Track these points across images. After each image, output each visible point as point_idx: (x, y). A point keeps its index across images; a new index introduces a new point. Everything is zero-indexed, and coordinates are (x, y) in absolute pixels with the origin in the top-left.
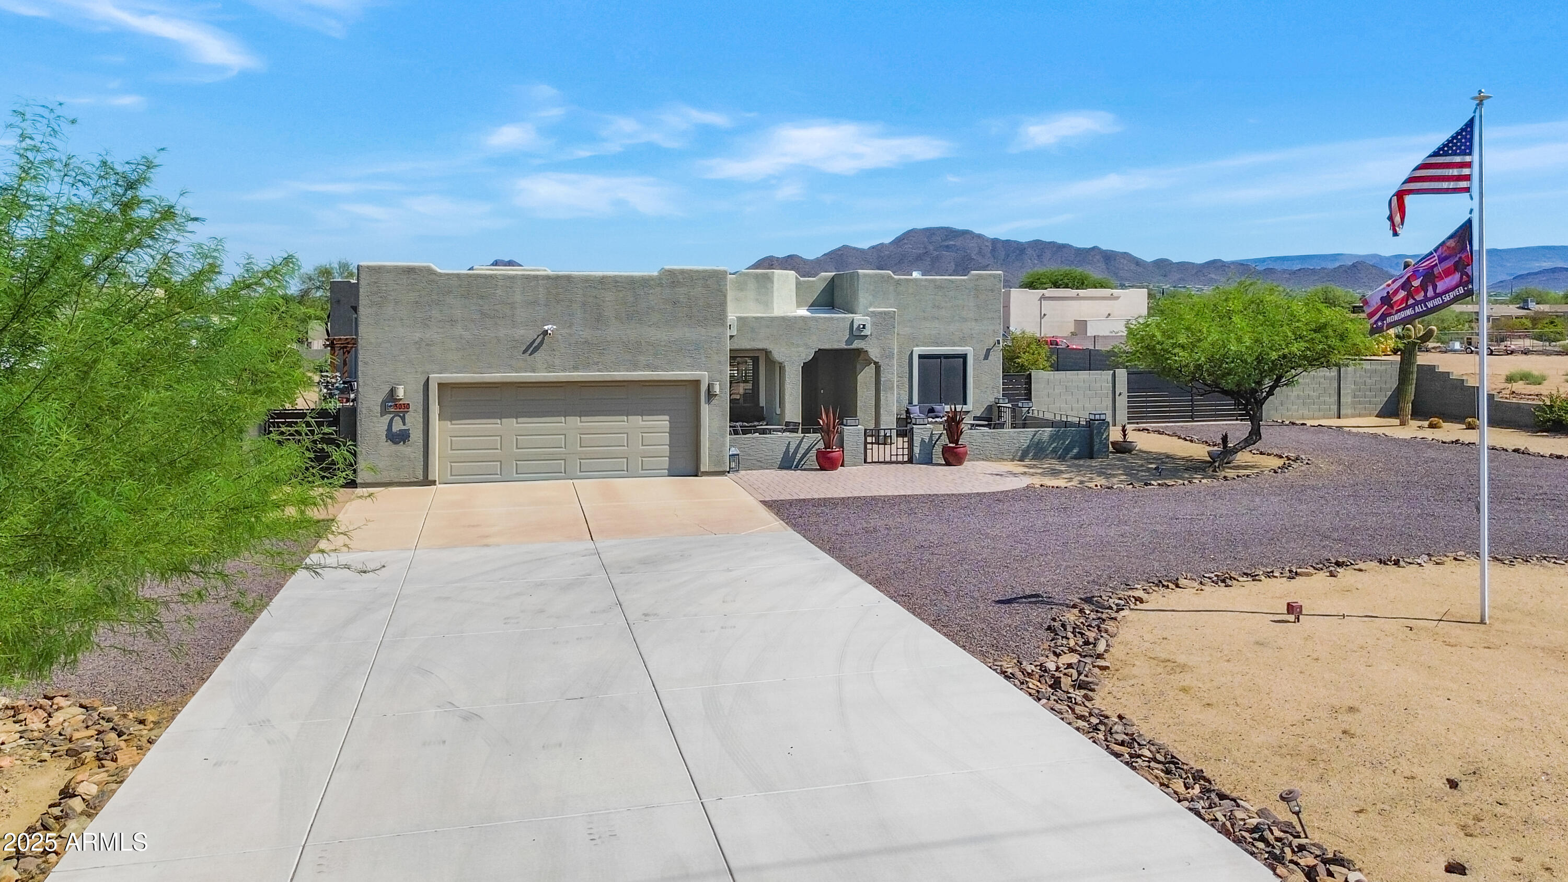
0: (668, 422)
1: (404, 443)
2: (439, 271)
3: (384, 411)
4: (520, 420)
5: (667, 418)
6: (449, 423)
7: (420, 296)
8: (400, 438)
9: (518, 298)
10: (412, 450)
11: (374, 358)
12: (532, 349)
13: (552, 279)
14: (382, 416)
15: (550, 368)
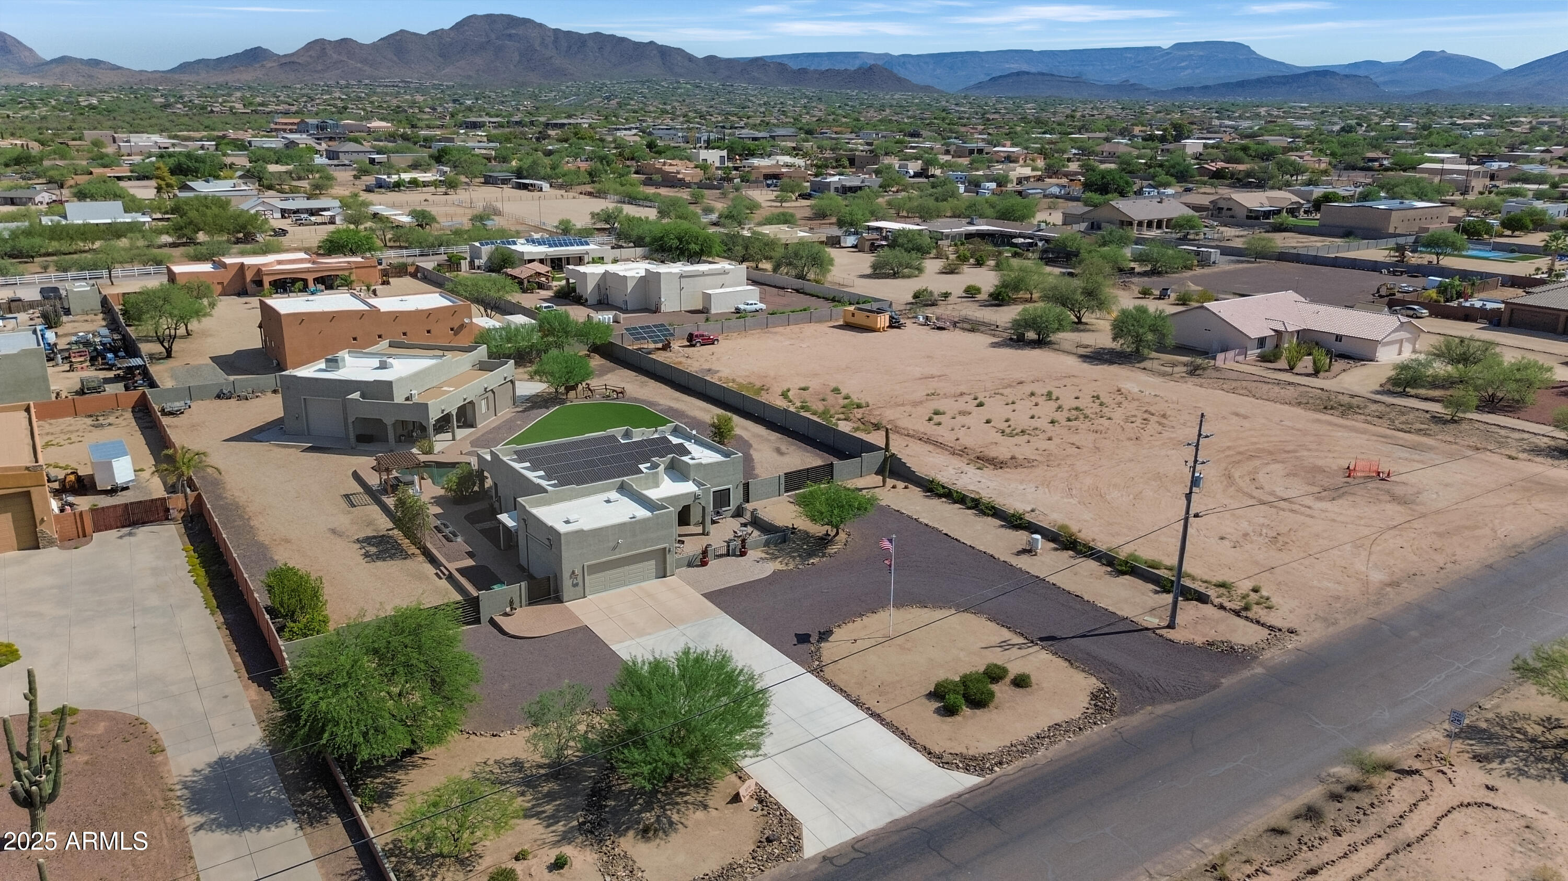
0: (655, 562)
3: (571, 577)
4: (609, 571)
7: (580, 539)
8: (576, 585)
9: (610, 533)
10: (580, 588)
11: (567, 562)
12: (614, 549)
13: (620, 525)
15: (620, 553)
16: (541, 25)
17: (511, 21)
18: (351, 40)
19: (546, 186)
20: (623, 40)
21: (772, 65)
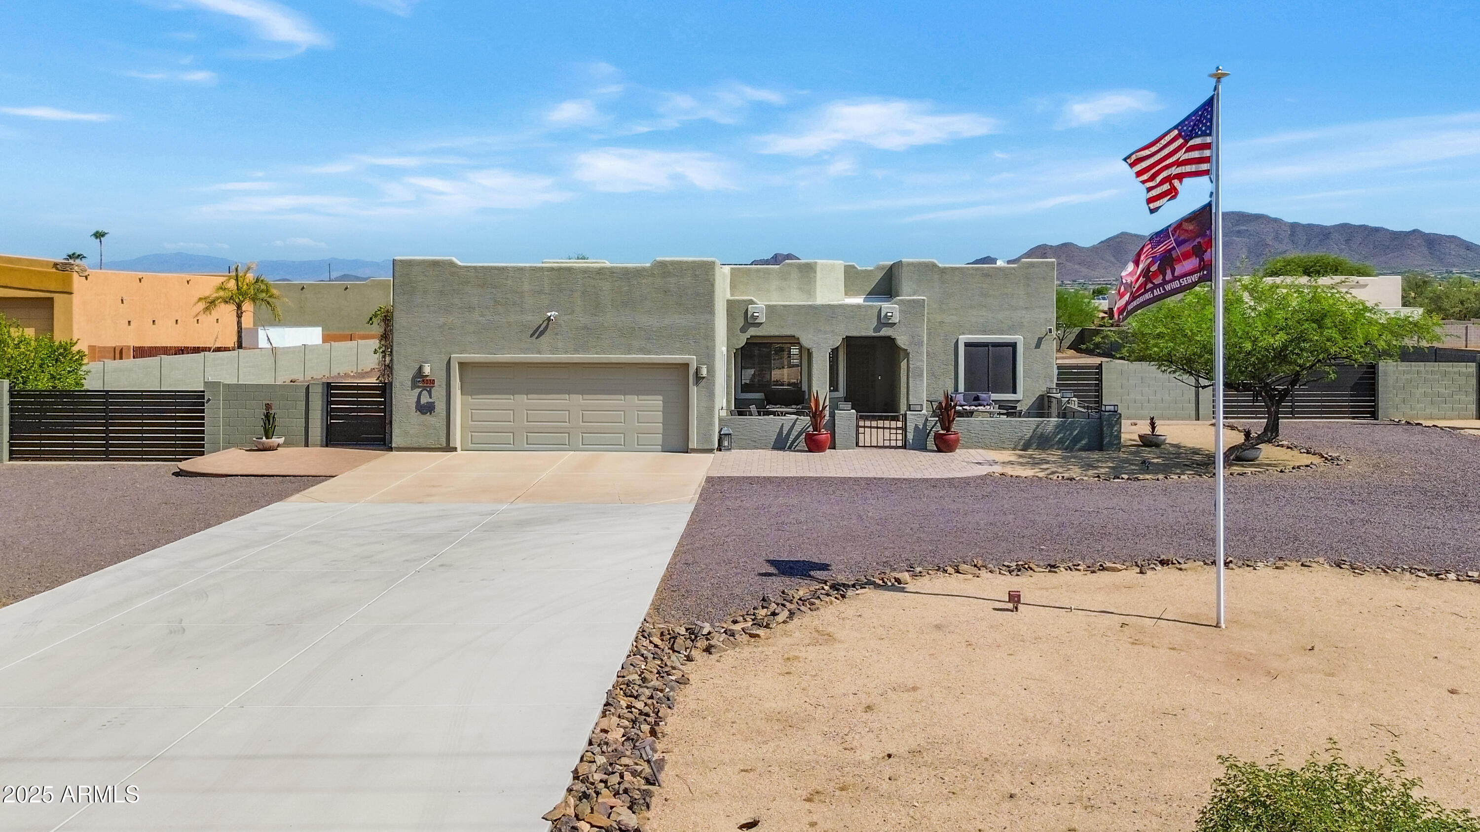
0: (661, 402)
1: (431, 413)
2: (460, 264)
3: (414, 386)
4: (530, 396)
5: (661, 398)
6: (470, 397)
7: (444, 286)
8: (426, 409)
9: (526, 287)
10: (436, 420)
11: (405, 339)
12: (538, 333)
13: (556, 270)
14: (412, 390)
15: (555, 350)
18: (1072, 244)
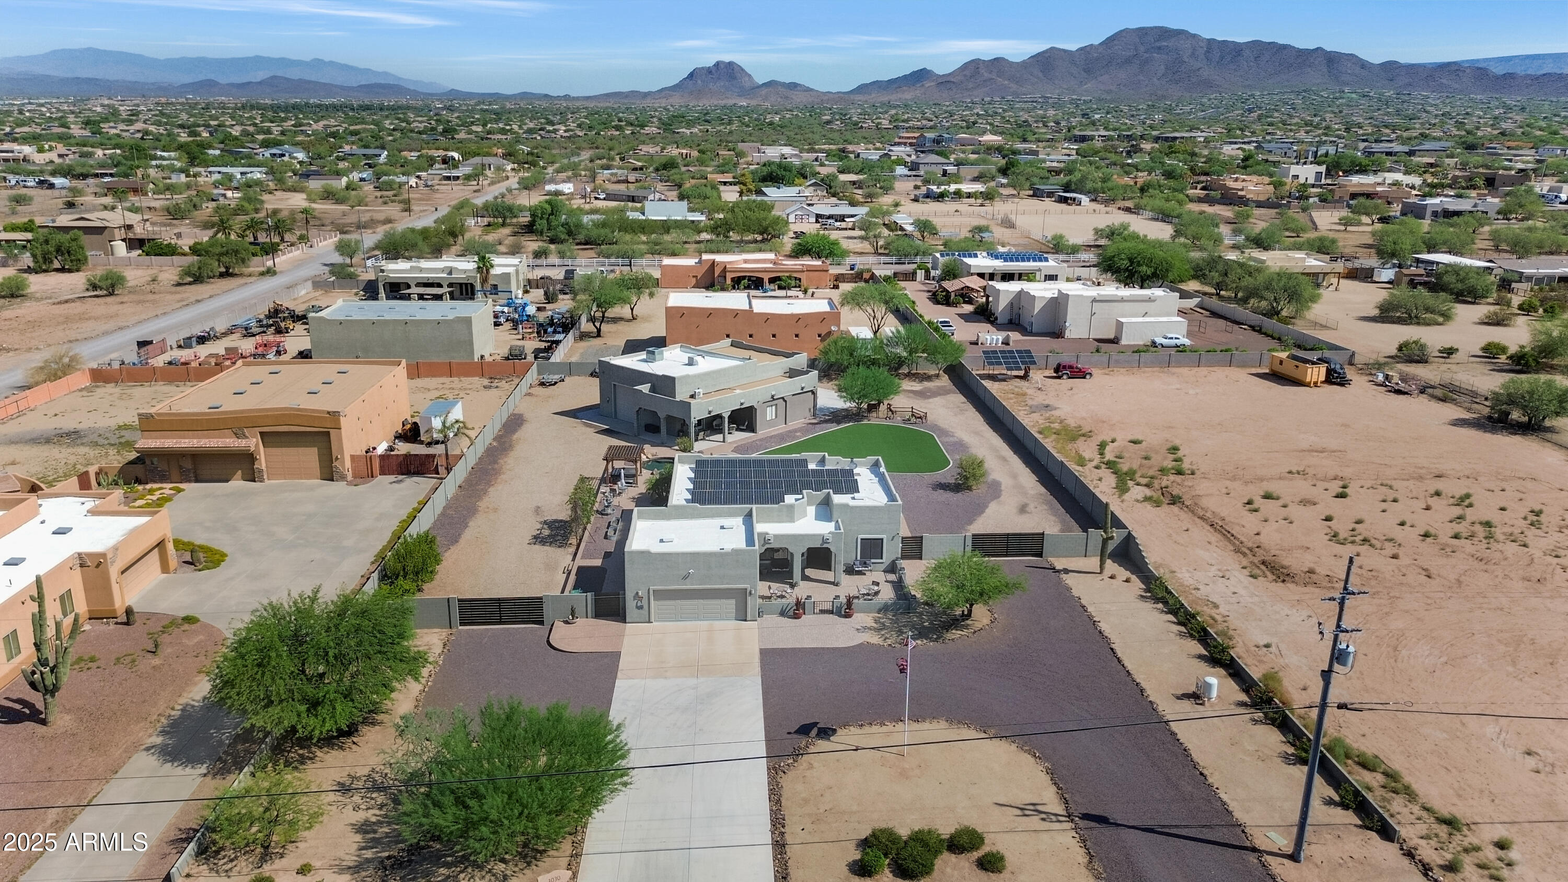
1: (642, 609)
2: (652, 552)
3: (635, 598)
5: (735, 600)
6: (658, 603)
7: (647, 560)
9: (679, 560)
10: (644, 612)
11: (630, 582)
12: (685, 578)
13: (693, 553)
14: (634, 601)
15: (692, 585)
16: (1194, 36)
17: (1164, 33)
18: (1003, 59)
19: (1085, 199)
20: (1285, 47)
21: (1468, 71)
